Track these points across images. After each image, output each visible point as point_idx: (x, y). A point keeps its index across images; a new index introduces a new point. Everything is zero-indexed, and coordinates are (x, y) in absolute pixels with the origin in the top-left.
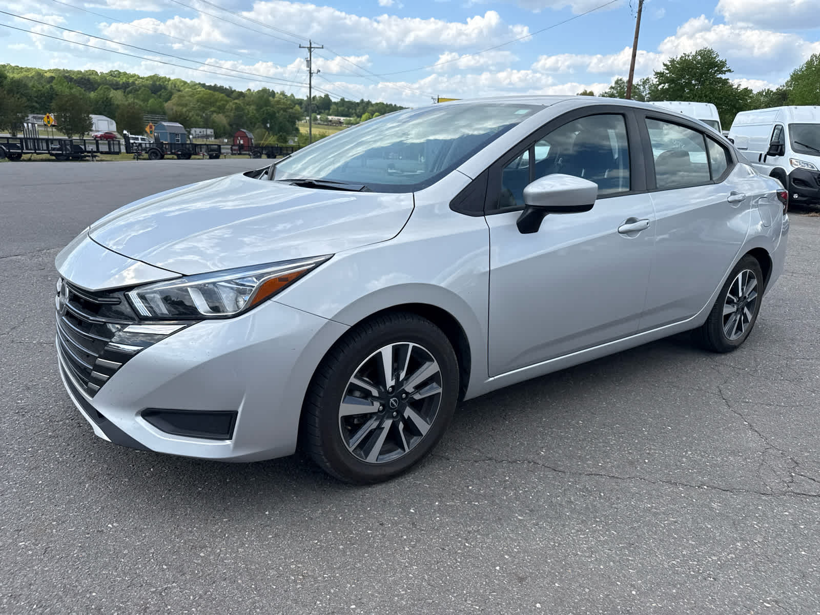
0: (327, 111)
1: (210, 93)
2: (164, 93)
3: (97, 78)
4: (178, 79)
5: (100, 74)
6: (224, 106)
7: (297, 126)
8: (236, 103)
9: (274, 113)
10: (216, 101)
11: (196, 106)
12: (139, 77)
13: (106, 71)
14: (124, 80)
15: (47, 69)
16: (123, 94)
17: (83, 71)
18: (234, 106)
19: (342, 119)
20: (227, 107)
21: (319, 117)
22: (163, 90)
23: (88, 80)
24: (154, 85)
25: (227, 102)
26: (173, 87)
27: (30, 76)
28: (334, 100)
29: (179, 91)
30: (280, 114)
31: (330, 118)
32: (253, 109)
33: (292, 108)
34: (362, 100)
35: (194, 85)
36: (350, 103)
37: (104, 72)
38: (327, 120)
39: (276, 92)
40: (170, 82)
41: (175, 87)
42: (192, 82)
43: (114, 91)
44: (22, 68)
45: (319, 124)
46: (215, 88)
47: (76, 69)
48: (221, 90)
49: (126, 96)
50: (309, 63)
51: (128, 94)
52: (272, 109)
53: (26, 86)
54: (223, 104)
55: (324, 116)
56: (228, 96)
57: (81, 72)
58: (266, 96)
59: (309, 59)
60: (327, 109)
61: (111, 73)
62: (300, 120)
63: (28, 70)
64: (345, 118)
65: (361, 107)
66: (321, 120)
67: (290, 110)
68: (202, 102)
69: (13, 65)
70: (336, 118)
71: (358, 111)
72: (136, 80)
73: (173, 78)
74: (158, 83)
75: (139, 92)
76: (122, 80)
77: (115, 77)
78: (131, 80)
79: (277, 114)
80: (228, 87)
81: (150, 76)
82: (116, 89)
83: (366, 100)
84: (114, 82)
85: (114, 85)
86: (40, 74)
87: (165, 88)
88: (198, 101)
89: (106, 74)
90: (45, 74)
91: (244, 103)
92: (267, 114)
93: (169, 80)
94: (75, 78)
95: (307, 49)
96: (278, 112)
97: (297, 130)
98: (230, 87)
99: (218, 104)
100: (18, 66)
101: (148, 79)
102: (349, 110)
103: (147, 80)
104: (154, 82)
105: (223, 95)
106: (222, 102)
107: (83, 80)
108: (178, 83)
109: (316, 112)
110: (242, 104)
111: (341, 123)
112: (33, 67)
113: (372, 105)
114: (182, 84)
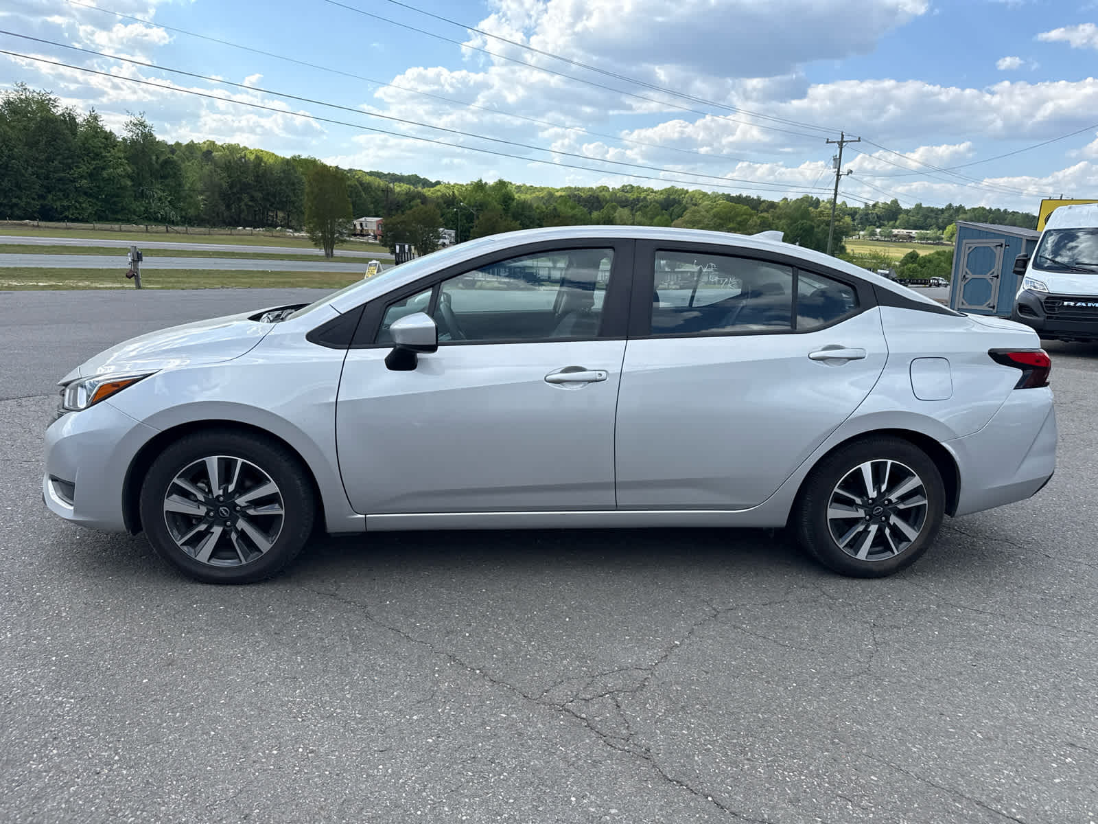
0: (891, 223)
1: (731, 205)
2: (677, 210)
3: (607, 195)
4: (696, 191)
5: (611, 190)
6: (746, 221)
7: (843, 243)
8: (763, 217)
9: (813, 227)
10: (737, 215)
11: (711, 223)
12: (653, 191)
13: (618, 186)
14: (635, 197)
15: (558, 188)
16: (629, 212)
17: (594, 188)
18: (759, 221)
19: (914, 233)
20: (750, 222)
21: (878, 230)
22: (676, 205)
23: (597, 198)
24: (667, 199)
25: (751, 215)
26: (689, 201)
27: (541, 195)
28: (904, 206)
29: (696, 205)
30: (821, 228)
31: (895, 231)
32: (783, 224)
33: (839, 221)
34: (950, 205)
35: (715, 197)
36: (931, 210)
37: (616, 188)
38: (890, 235)
39: (821, 200)
40: (687, 195)
41: (692, 200)
42: (714, 193)
43: (622, 209)
44: (536, 188)
45: (878, 240)
46: (739, 200)
47: (588, 186)
48: (746, 201)
49: (633, 215)
50: (838, 161)
51: (636, 212)
52: (809, 222)
53: (530, 206)
54: (744, 220)
55: (887, 230)
56: (753, 208)
57: (592, 188)
58: (806, 204)
59: (838, 157)
60: (891, 220)
61: (623, 189)
62: (847, 235)
63: (542, 189)
64: (918, 231)
65: (946, 215)
66: (881, 235)
67: (836, 223)
68: (721, 218)
69: (528, 185)
70: (905, 232)
71: (940, 220)
72: (648, 195)
73: (691, 189)
74: (672, 197)
75: (648, 209)
76: (631, 196)
77: (627, 192)
78: (643, 195)
79: (816, 230)
80: (755, 198)
81: (665, 189)
82: (623, 207)
83: (956, 204)
84: (624, 199)
85: (623, 202)
86: (551, 194)
87: (679, 202)
88: (715, 216)
89: (618, 189)
90: (556, 194)
91: (772, 216)
92: (801, 229)
93: (687, 192)
94: (584, 196)
95: (836, 144)
96: (819, 226)
97: (843, 248)
98: (758, 197)
99: (739, 219)
100: (532, 186)
101: (662, 192)
102: (926, 219)
103: (661, 194)
104: (669, 195)
105: (745, 207)
106: (744, 217)
107: (592, 198)
108: (697, 196)
109: (875, 225)
110: (771, 219)
111: (911, 238)
112: (546, 186)
113: (965, 212)
114: (701, 196)
